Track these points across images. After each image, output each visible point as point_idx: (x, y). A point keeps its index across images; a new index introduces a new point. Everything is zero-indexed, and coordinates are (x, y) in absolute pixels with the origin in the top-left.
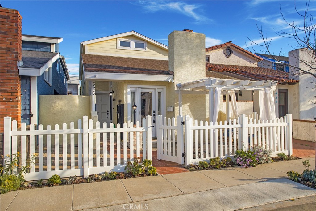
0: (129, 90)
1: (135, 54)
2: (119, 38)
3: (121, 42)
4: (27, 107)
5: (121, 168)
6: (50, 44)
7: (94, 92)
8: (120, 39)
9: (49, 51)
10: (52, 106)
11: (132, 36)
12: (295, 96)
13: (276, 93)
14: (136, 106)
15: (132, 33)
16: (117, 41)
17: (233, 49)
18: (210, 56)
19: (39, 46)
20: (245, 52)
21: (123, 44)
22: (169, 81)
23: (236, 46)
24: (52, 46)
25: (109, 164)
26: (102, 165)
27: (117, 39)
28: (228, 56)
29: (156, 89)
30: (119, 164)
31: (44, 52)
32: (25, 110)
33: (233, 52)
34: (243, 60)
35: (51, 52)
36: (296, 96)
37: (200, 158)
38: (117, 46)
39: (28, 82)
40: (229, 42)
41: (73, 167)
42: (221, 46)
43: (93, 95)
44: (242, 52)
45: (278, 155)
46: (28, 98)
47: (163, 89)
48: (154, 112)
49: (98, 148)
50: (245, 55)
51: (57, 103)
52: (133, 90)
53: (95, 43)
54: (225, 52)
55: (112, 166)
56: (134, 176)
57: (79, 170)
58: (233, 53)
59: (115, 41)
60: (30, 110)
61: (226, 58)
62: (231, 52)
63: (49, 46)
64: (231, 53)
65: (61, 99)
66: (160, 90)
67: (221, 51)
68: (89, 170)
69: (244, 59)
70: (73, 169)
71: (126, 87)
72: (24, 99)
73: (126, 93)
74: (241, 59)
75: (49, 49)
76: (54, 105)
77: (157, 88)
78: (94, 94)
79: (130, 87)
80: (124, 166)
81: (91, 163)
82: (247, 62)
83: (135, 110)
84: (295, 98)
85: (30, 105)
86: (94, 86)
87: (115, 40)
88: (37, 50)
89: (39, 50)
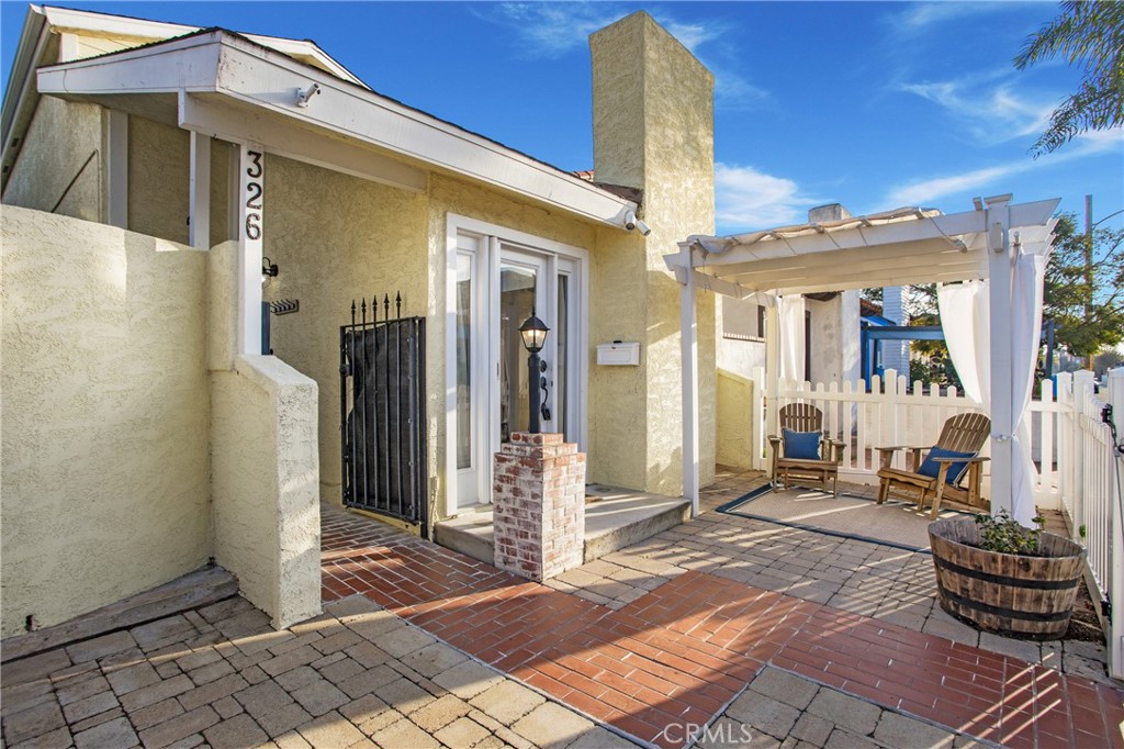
0: (452, 242)
7: (260, 224)
12: (828, 332)
14: (546, 329)
29: (556, 259)
36: (834, 331)
43: (247, 240)
52: (466, 246)
66: (563, 267)
71: (439, 222)
73: (440, 259)
78: (253, 232)
79: (458, 230)
84: (831, 336)
86: (260, 181)
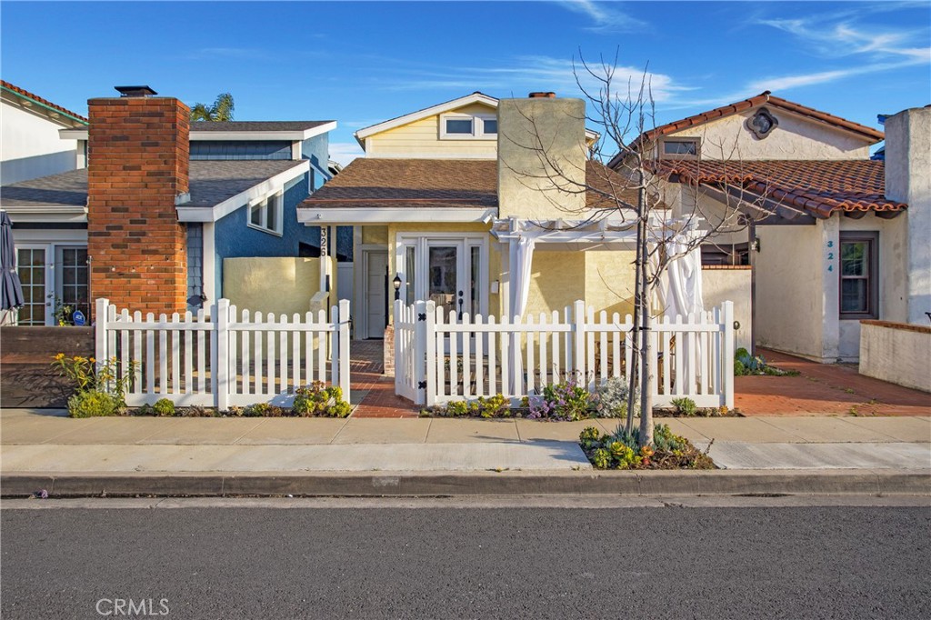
0: (399, 244)
1: (485, 149)
2: (445, 112)
3: (449, 122)
4: (198, 284)
5: (287, 400)
6: (289, 143)
7: (326, 251)
8: (446, 115)
9: (289, 158)
10: (244, 281)
11: (477, 104)
12: (897, 251)
13: (831, 242)
15: (476, 98)
16: (438, 121)
17: (780, 114)
18: (700, 138)
19: (269, 148)
20: (821, 119)
21: (454, 127)
22: (486, 221)
23: (785, 104)
24: (294, 146)
25: (265, 391)
26: (252, 391)
27: (438, 116)
28: (760, 134)
29: (466, 240)
30: (284, 391)
31: (278, 160)
32: (194, 287)
33: (780, 121)
34: (814, 141)
35: (291, 160)
36: (901, 250)
37: (474, 394)
38: (438, 134)
39: (199, 234)
40: (763, 94)
41: (202, 389)
42: (734, 107)
43: (322, 257)
44: (809, 119)
45: (675, 403)
46: (198, 265)
47: (482, 238)
48: (461, 294)
49: (246, 359)
50: (822, 128)
51: (253, 273)
52: (411, 243)
53: (388, 130)
54: (751, 124)
55: (272, 393)
56: (300, 416)
57: (212, 395)
58: (777, 123)
59: (433, 122)
60: (202, 288)
61: (754, 141)
62: (772, 123)
63: (289, 147)
64: (771, 125)
65: (260, 266)
66: (475, 243)
67: (738, 120)
68: (228, 399)
69: (817, 139)
70: (202, 393)
71: (393, 236)
72: (192, 267)
73: (394, 251)
74: (806, 141)
75: (289, 154)
76: (246, 278)
77: (468, 238)
78: (323, 254)
79: (403, 238)
80: (292, 396)
81: (234, 386)
82: (829, 147)
83: (397, 289)
85: (202, 278)
86: (325, 237)
87: (436, 118)
88: (264, 157)
89: (269, 156)
